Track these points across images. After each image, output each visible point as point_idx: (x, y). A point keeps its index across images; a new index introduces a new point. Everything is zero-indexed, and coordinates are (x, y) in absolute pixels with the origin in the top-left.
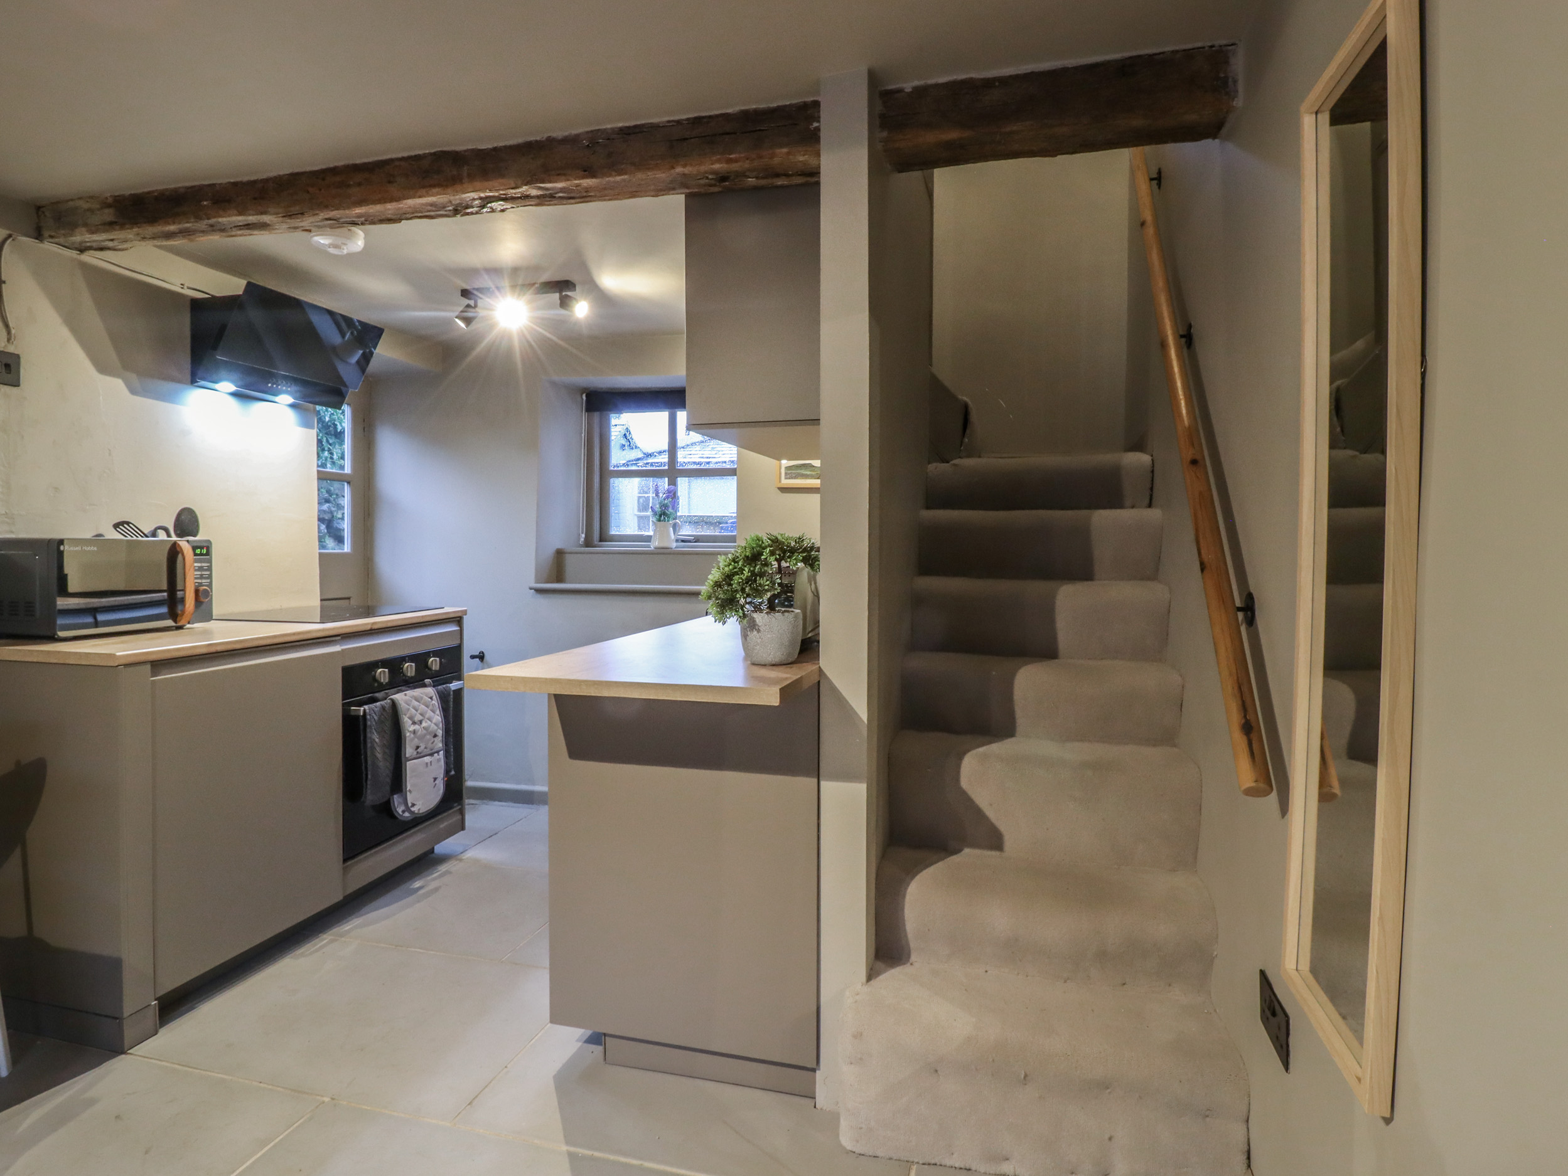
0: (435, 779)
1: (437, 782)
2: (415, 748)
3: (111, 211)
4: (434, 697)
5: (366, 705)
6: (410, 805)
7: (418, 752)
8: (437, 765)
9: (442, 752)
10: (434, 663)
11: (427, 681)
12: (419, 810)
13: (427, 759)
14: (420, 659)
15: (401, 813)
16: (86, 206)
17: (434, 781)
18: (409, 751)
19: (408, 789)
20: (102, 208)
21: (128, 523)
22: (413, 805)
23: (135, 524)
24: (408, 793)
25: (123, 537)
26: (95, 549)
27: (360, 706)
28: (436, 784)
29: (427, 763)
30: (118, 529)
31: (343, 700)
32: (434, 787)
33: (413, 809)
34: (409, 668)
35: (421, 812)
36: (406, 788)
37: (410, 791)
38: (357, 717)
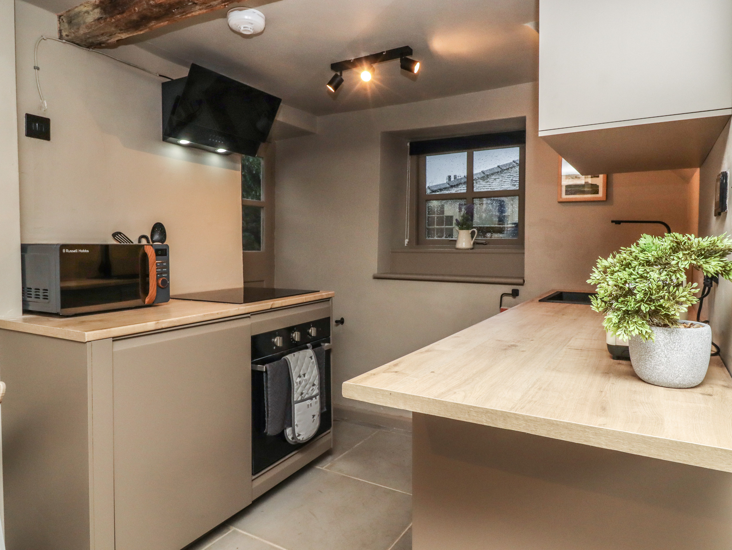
0: (314, 416)
1: (314, 418)
2: (300, 394)
3: (97, 10)
4: (313, 357)
5: (268, 363)
6: (297, 435)
7: (302, 397)
8: (315, 406)
9: (318, 396)
10: (313, 331)
11: (308, 345)
12: (303, 438)
13: (308, 402)
14: (303, 328)
15: (291, 440)
16: (85, 9)
17: (313, 418)
18: (296, 396)
19: (295, 424)
20: (94, 9)
21: (120, 233)
22: (299, 435)
23: (124, 234)
24: (296, 427)
25: (119, 243)
26: (88, 251)
27: (263, 365)
28: (314, 419)
29: (308, 405)
30: (115, 237)
31: (252, 360)
32: (313, 422)
33: (299, 438)
34: (296, 336)
35: (304, 439)
36: (294, 423)
37: (297, 425)
38: (262, 372)
